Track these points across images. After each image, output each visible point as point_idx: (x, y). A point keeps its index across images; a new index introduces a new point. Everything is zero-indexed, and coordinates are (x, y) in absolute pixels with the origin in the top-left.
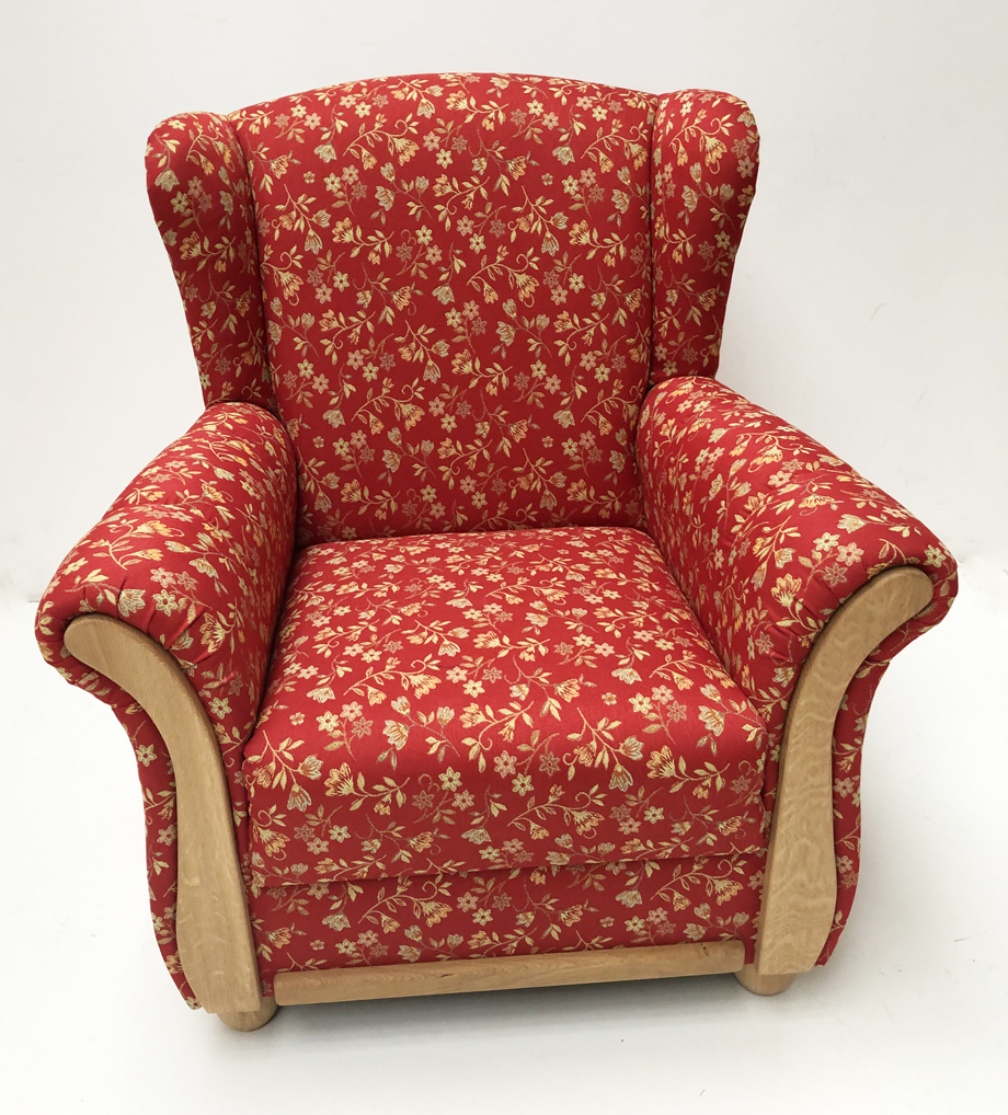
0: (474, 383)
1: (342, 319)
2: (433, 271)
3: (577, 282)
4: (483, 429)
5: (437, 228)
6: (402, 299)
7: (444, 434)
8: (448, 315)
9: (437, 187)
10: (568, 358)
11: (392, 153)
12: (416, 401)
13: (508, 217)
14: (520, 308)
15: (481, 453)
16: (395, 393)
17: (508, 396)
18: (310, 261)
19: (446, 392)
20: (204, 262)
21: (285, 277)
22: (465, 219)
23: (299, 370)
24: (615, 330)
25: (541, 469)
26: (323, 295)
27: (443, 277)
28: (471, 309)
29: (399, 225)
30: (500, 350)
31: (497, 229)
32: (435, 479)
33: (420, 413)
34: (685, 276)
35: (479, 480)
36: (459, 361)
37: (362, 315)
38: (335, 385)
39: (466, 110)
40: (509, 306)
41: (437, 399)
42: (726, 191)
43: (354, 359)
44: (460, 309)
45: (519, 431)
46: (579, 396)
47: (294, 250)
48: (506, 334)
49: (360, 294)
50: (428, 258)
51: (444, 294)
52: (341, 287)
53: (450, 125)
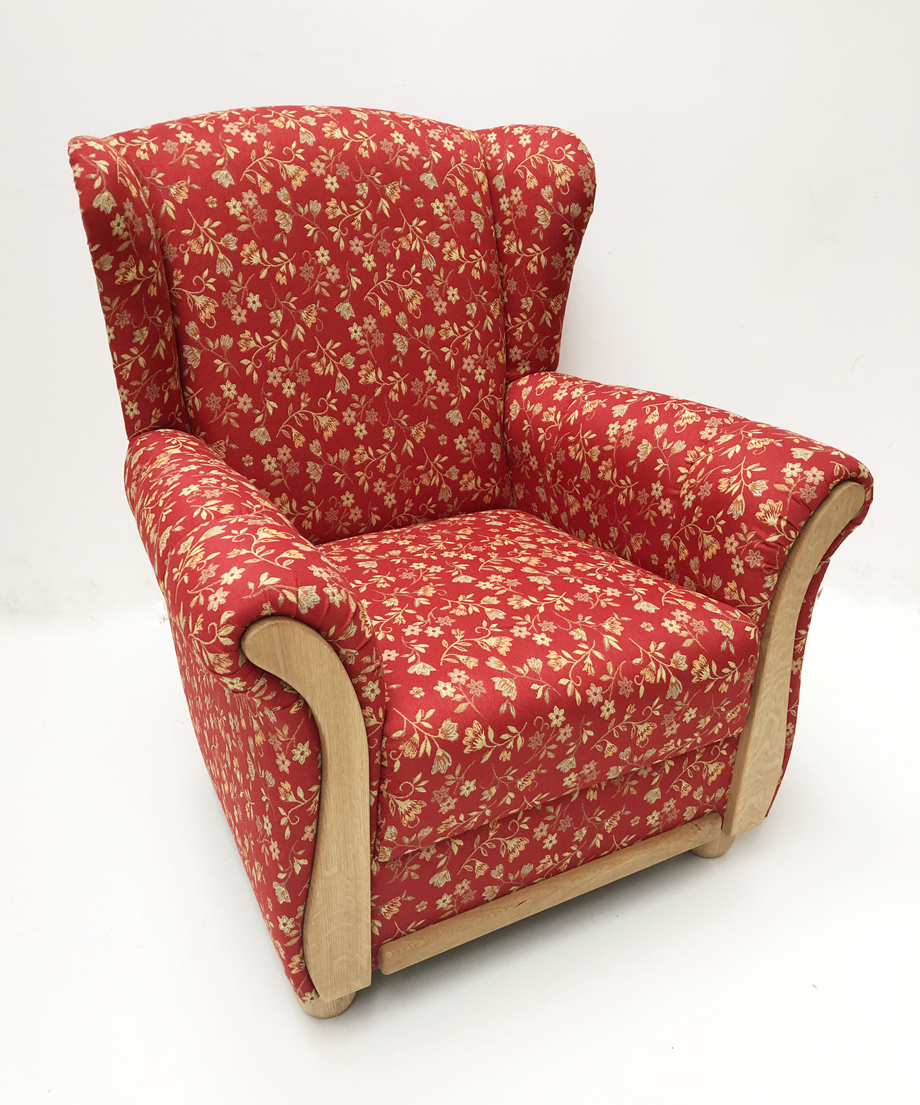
0: (378, 391)
1: (258, 339)
2: (334, 289)
3: (453, 294)
4: (389, 433)
5: (332, 247)
6: (309, 316)
7: (357, 442)
8: (351, 329)
9: (328, 210)
10: (453, 362)
11: (285, 178)
12: (331, 413)
13: (392, 237)
14: (410, 318)
15: (389, 456)
16: (312, 407)
17: (407, 401)
18: (223, 284)
19: (356, 402)
20: (139, 286)
21: (200, 301)
22: (356, 240)
23: (223, 392)
24: (485, 334)
25: (439, 465)
26: (239, 316)
27: (343, 294)
28: (370, 322)
29: (300, 248)
30: (398, 359)
31: (384, 248)
32: (352, 485)
33: (336, 423)
34: (540, 285)
35: (390, 481)
36: (364, 372)
37: (276, 334)
38: (258, 404)
39: (341, 139)
40: (401, 318)
41: (349, 409)
42: (575, 209)
43: (274, 377)
44: (361, 323)
45: (419, 432)
46: (464, 396)
47: (206, 272)
48: (401, 344)
49: (272, 314)
50: (328, 277)
51: (345, 310)
52: (255, 309)
53: (332, 152)
